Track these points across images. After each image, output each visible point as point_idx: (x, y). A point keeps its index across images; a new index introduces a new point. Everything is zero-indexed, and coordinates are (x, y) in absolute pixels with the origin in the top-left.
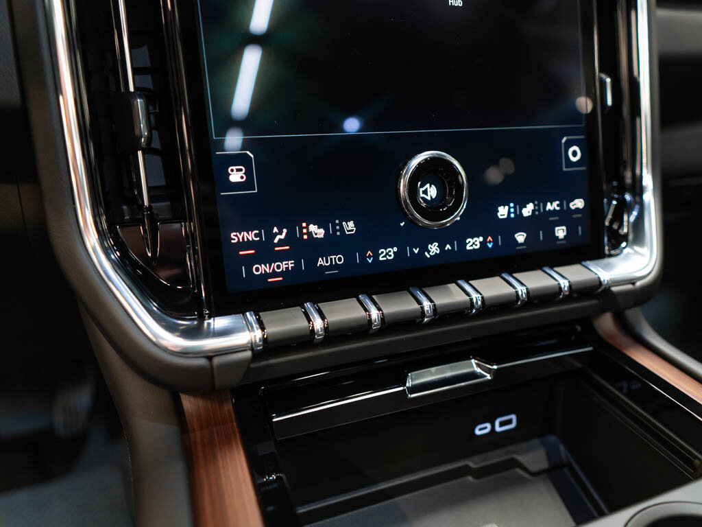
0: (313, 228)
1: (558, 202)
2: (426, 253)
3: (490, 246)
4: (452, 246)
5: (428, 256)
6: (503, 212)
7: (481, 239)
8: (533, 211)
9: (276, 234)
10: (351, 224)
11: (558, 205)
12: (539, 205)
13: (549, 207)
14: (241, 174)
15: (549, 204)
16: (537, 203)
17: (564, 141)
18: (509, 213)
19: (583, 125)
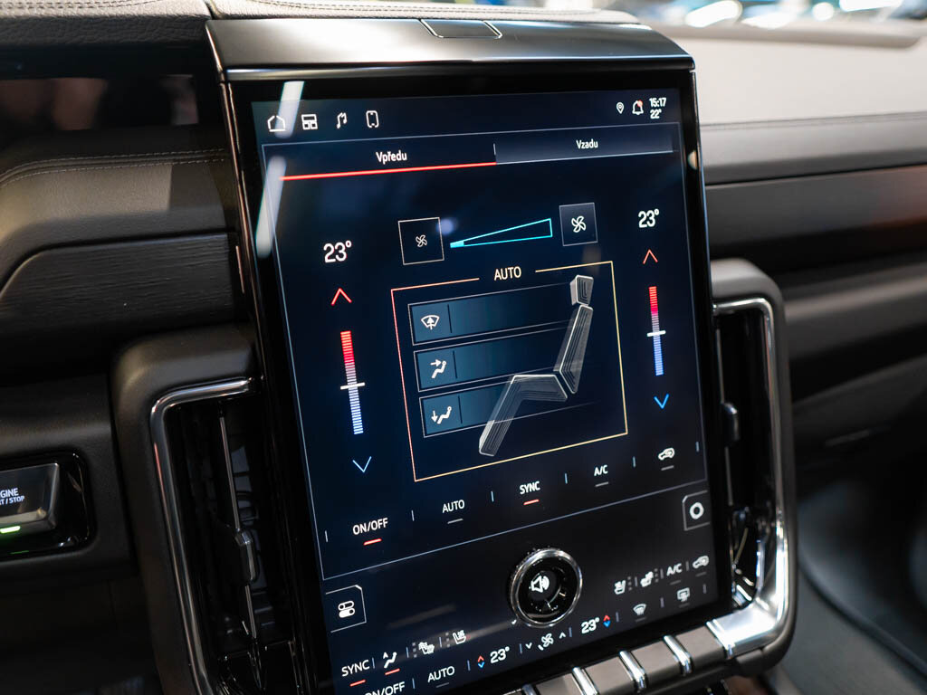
0: (422, 646)
1: (679, 565)
2: (540, 646)
3: (607, 625)
4: (567, 633)
5: (542, 649)
6: (620, 587)
7: (597, 620)
8: (653, 580)
9: (386, 659)
11: (679, 568)
12: (659, 572)
13: (670, 571)
14: (351, 608)
15: (670, 568)
16: (656, 570)
17: (684, 500)
18: (627, 586)
19: (706, 479)
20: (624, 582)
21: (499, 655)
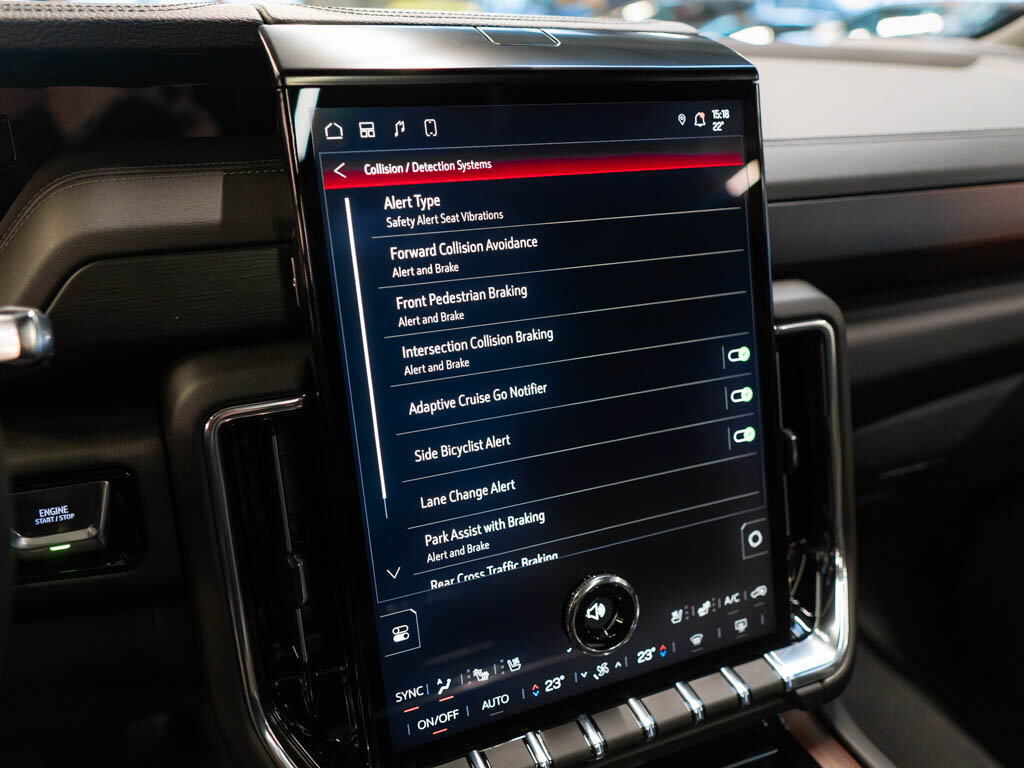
0: (477, 672)
1: (737, 594)
2: (595, 676)
3: (663, 654)
4: (623, 663)
5: (597, 678)
6: (677, 616)
7: (654, 649)
8: (710, 609)
9: (441, 685)
10: (516, 661)
11: (737, 598)
12: (716, 602)
13: (728, 601)
14: (405, 632)
15: (727, 598)
16: (713, 599)
17: (743, 528)
18: (684, 616)
19: (765, 506)
20: (681, 611)
21: (554, 684)
